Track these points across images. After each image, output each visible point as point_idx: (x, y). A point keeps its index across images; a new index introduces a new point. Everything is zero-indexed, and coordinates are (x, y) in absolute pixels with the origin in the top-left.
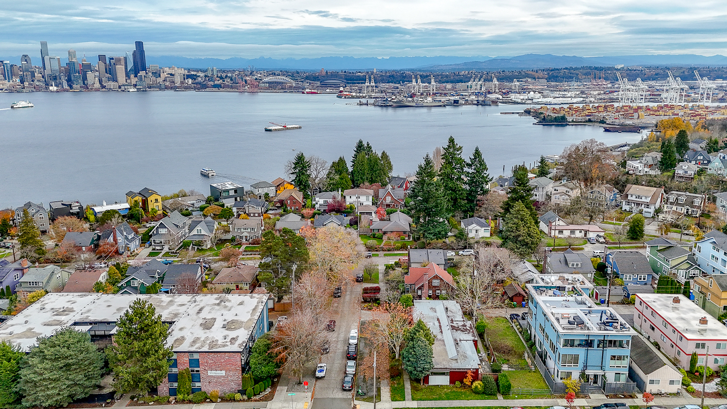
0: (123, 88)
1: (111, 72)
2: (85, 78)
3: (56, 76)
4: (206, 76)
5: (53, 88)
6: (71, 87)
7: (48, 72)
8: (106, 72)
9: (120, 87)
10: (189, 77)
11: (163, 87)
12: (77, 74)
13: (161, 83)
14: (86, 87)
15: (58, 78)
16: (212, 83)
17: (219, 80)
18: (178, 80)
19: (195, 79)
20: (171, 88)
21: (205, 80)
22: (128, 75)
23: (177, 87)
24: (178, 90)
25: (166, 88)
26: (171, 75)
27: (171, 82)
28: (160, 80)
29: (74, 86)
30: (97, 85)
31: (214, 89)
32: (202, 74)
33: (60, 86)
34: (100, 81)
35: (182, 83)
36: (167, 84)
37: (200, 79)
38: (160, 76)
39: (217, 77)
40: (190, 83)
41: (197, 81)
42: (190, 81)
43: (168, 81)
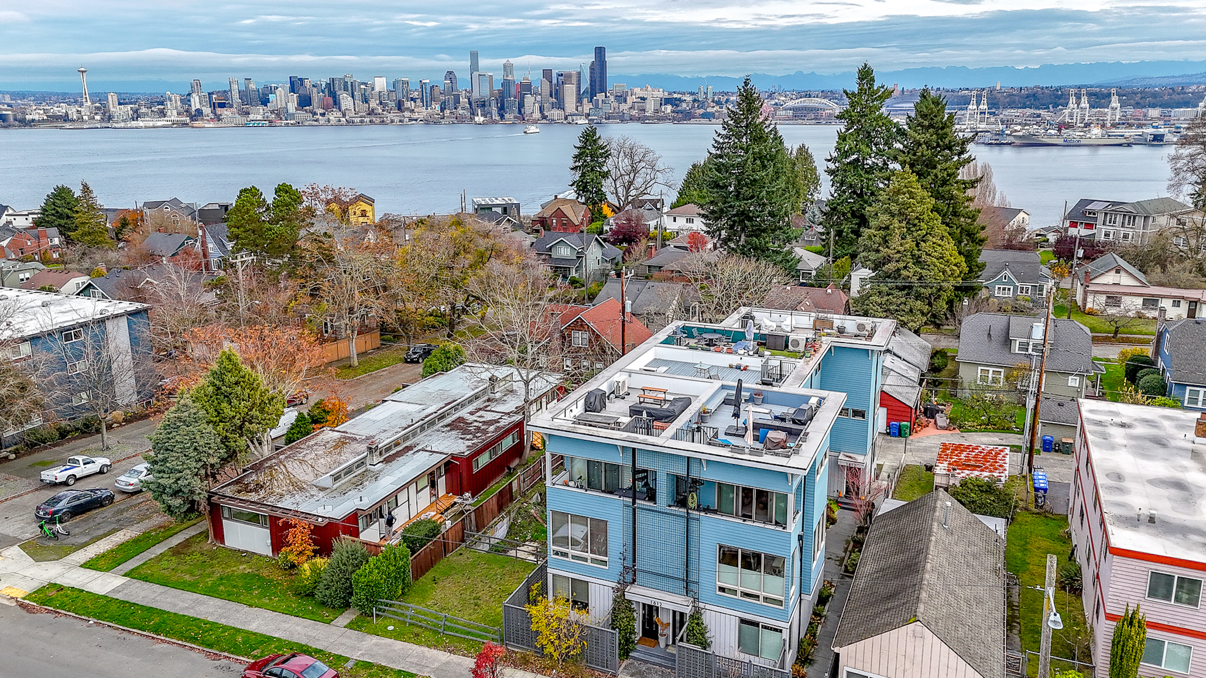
0: (570, 118)
1: (557, 95)
2: (521, 105)
3: (484, 101)
4: (695, 101)
5: (479, 119)
6: (502, 117)
7: (476, 95)
8: (551, 96)
9: (566, 118)
10: (668, 101)
11: (626, 117)
12: (512, 98)
13: (624, 111)
14: (521, 116)
15: (487, 103)
16: (701, 111)
18: (650, 107)
19: (677, 106)
20: (638, 119)
21: (693, 107)
22: (579, 100)
23: (648, 118)
24: (647, 121)
25: (632, 119)
26: (643, 99)
27: (641, 110)
28: (624, 107)
29: (507, 116)
30: (537, 115)
31: (703, 121)
32: (689, 98)
33: (488, 115)
34: (541, 110)
35: (656, 111)
36: (634, 112)
37: (684, 105)
38: (625, 101)
39: (713, 101)
40: (669, 111)
41: (679, 108)
42: (669, 108)
43: (636, 108)
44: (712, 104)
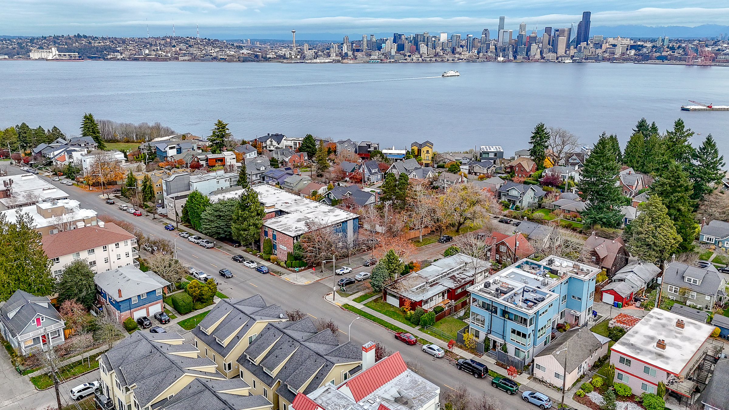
0: (560, 59)
1: (553, 45)
2: (529, 50)
3: (505, 48)
4: (654, 47)
5: (501, 59)
6: (515, 57)
7: (500, 44)
8: (549, 44)
9: (557, 59)
10: (632, 47)
11: (600, 58)
12: (523, 46)
13: (599, 54)
14: (528, 58)
15: (507, 49)
16: (658, 54)
17: (667, 51)
18: (618, 51)
19: (640, 50)
20: (609, 60)
21: (652, 51)
22: (568, 47)
23: (616, 59)
24: (615, 61)
25: (604, 59)
26: (614, 46)
27: (611, 53)
28: (599, 51)
29: (518, 57)
30: (538, 56)
31: (657, 61)
32: (649, 45)
33: (506, 57)
34: (541, 53)
35: (623, 54)
36: (606, 55)
37: (645, 50)
38: (601, 47)
39: (668, 47)
40: (632, 54)
41: (641, 52)
42: (633, 52)
43: (608, 52)
44: (667, 50)
